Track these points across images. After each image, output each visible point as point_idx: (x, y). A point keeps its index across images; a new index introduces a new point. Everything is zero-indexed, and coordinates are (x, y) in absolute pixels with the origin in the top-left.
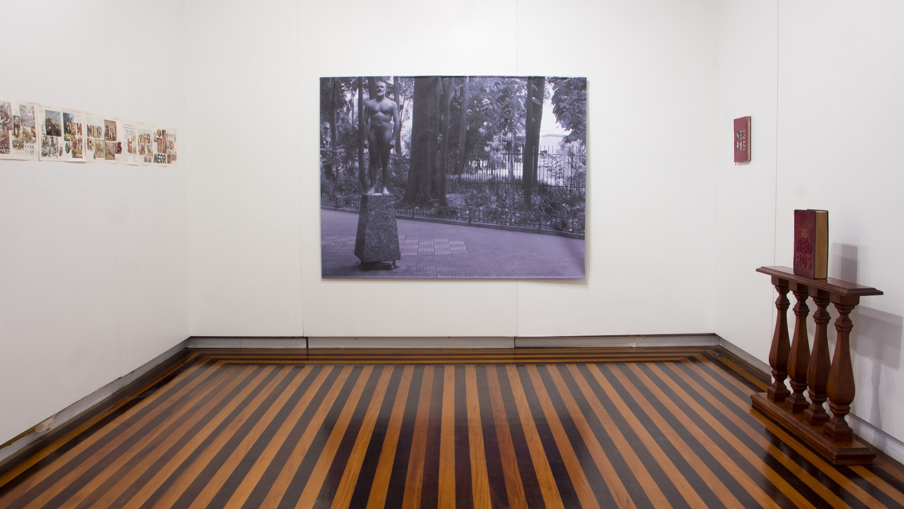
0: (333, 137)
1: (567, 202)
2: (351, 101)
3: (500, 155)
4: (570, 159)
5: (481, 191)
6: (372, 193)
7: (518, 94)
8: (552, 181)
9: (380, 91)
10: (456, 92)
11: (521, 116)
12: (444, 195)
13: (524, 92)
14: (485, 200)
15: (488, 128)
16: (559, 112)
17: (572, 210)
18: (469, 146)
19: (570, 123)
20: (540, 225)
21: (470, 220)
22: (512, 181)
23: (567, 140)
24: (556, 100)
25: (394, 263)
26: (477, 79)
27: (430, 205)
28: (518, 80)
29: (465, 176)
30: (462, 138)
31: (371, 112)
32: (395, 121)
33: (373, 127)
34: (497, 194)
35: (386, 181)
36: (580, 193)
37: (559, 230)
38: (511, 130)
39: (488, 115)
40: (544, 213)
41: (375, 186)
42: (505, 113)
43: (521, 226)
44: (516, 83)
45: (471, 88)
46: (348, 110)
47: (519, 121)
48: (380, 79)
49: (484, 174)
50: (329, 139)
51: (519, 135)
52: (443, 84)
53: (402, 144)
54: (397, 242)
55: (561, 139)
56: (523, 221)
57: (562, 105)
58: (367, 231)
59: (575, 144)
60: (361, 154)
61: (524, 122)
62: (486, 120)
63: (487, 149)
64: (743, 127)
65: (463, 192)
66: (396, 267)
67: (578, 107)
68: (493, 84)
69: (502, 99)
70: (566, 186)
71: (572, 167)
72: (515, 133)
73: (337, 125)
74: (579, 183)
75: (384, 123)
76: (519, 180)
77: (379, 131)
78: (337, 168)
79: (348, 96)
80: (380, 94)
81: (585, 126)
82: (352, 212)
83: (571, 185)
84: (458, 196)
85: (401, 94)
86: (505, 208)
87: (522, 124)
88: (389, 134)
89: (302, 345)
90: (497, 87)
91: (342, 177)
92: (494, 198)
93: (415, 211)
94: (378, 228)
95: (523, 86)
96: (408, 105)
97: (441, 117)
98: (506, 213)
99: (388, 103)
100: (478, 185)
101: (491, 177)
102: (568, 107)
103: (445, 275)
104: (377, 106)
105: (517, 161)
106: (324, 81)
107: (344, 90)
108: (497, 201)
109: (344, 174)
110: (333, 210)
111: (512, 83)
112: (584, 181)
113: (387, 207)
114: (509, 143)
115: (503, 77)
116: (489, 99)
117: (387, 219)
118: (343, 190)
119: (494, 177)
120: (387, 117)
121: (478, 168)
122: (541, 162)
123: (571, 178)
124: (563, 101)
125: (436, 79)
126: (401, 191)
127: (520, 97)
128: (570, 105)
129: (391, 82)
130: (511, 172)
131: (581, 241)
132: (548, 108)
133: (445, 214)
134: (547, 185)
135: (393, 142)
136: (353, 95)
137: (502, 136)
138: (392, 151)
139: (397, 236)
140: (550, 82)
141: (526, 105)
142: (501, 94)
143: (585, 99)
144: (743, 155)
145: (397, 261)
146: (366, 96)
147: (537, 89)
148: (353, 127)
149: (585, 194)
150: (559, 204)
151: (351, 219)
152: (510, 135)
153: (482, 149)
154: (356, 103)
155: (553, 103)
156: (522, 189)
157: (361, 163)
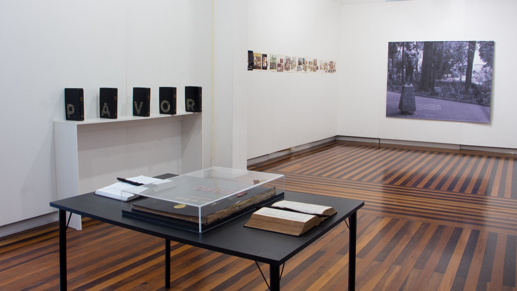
0: (393, 64)
1: (483, 91)
2: (399, 51)
3: (456, 72)
4: (485, 74)
5: (448, 86)
6: (406, 85)
7: (465, 48)
8: (477, 83)
9: (410, 47)
10: (440, 47)
11: (466, 57)
12: (433, 87)
13: (467, 47)
14: (450, 90)
15: (452, 61)
16: (482, 55)
17: (485, 95)
18: (444, 69)
19: (486, 60)
20: (472, 100)
21: (443, 97)
22: (461, 83)
23: (485, 66)
24: (481, 50)
25: (413, 113)
26: (448, 42)
27: (428, 91)
28: (465, 43)
29: (442, 80)
30: (442, 65)
31: (407, 55)
32: (416, 59)
33: (408, 61)
34: (455, 88)
35: (411, 81)
36: (489, 88)
37: (479, 103)
38: (461, 62)
39: (452, 56)
40: (474, 96)
41: (407, 83)
42: (459, 56)
43: (463, 101)
44: (464, 44)
45: (446, 46)
46: (399, 54)
47: (465, 59)
48: (411, 42)
49: (450, 79)
50: (391, 65)
51: (465, 64)
52: (435, 44)
53: (418, 67)
54: (415, 104)
55: (482, 66)
56: (464, 98)
57: (483, 52)
58: (404, 100)
59: (488, 68)
60: (403, 71)
61: (467, 59)
62: (451, 58)
63: (451, 70)
65: (441, 87)
66: (414, 114)
67: (490, 53)
68: (455, 44)
69: (458, 50)
70: (483, 85)
71: (486, 77)
72: (463, 64)
73: (394, 60)
74: (489, 84)
75: (412, 59)
76: (464, 82)
77: (410, 62)
78: (394, 76)
79: (399, 49)
80: (411, 48)
81: (492, 61)
82: (398, 92)
83: (485, 85)
84: (439, 88)
85: (419, 48)
86: (458, 93)
87: (466, 60)
88: (413, 63)
89: (377, 142)
90: (456, 46)
91: (395, 79)
92: (453, 89)
93: (422, 93)
94: (408, 99)
95: (467, 45)
96: (421, 53)
97: (433, 57)
98: (458, 95)
99: (413, 51)
100: (447, 84)
101: (452, 81)
102: (485, 53)
103: (432, 118)
104: (409, 53)
105: (463, 74)
106: (390, 43)
107: (397, 47)
108: (454, 90)
109: (396, 78)
110: (391, 91)
111: (462, 44)
112: (491, 83)
113: (412, 91)
114: (460, 68)
115: (459, 42)
116: (453, 50)
117: (411, 95)
118: (396, 84)
119: (454, 81)
120: (413, 57)
121: (448, 77)
122: (473, 75)
123: (485, 82)
124: (483, 51)
125: (432, 43)
126: (417, 85)
127: (466, 49)
128: (487, 52)
129: (415, 44)
130: (461, 79)
131: (488, 107)
132: (477, 54)
133: (434, 95)
134: (475, 85)
135: (415, 67)
136: (400, 49)
137: (458, 65)
138: (414, 70)
139: (415, 102)
140: (478, 43)
141: (468, 52)
142: (458, 48)
143: (493, 50)
145: (414, 112)
146: (405, 49)
147: (473, 46)
148: (400, 61)
149: (491, 88)
150: (480, 92)
151: (398, 95)
152: (461, 64)
153: (449, 70)
154: (401, 52)
155: (479, 52)
156: (465, 86)
157: (403, 74)
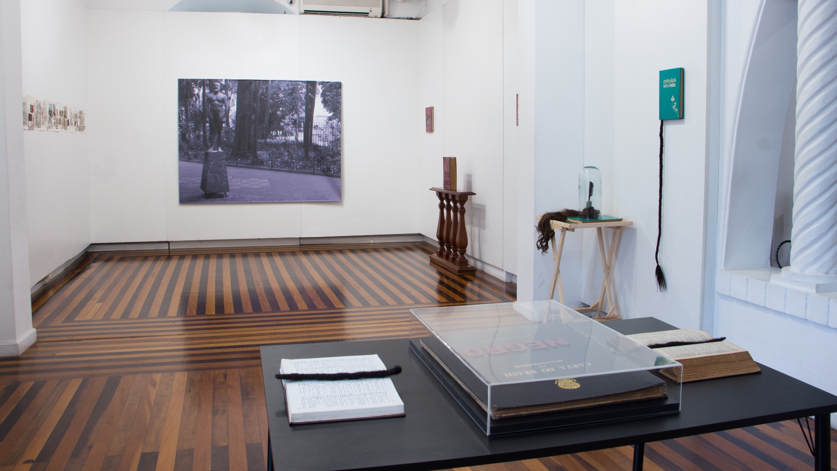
0: (187, 116)
1: (329, 155)
2: (198, 94)
3: (290, 128)
4: (332, 131)
5: (278, 149)
6: (211, 150)
7: (300, 91)
8: (321, 144)
9: (216, 88)
10: (263, 90)
11: (302, 104)
12: (255, 153)
13: (304, 90)
14: (281, 155)
15: (282, 111)
16: (325, 102)
17: (333, 160)
18: (271, 123)
19: (332, 109)
20: (314, 170)
21: (272, 167)
22: (297, 143)
23: (330, 119)
24: (323, 95)
25: (225, 194)
26: (276, 82)
27: (247, 158)
28: (300, 83)
29: (268, 140)
30: (267, 118)
31: (210, 101)
32: (225, 106)
33: (212, 110)
34: (288, 151)
35: (220, 143)
36: (337, 150)
37: (325, 172)
38: (296, 113)
39: (282, 104)
40: (316, 163)
41: (213, 146)
42: (293, 103)
43: (302, 170)
44: (300, 84)
45: (272, 87)
46: (196, 99)
47: (301, 107)
48: (216, 80)
49: (280, 139)
50: (184, 117)
51: (301, 116)
52: (255, 84)
53: (230, 121)
54: (227, 180)
55: (326, 118)
56: (304, 167)
57: (327, 98)
58: (208, 174)
59: (335, 121)
60: (204, 127)
61: (304, 108)
62: (281, 107)
63: (282, 124)
64: (430, 113)
65: (267, 150)
66: (226, 196)
67: (337, 99)
68: (285, 85)
69: (291, 94)
70: (330, 146)
71: (333, 135)
72: (299, 115)
73: (189, 108)
74: (337, 144)
75: (219, 108)
76: (301, 143)
77: (216, 113)
78: (189, 135)
79: (196, 91)
80: (217, 90)
81: (340, 111)
82: (199, 162)
83: (332, 145)
84: (265, 152)
85: (229, 90)
86: (293, 159)
87: (303, 109)
88: (222, 114)
89: (166, 247)
90: (288, 87)
91: (192, 140)
92: (286, 153)
93: (238, 161)
94: (215, 172)
95: (303, 87)
96: (234, 97)
97: (254, 105)
98: (294, 163)
99: (221, 95)
100: (277, 146)
101: (284, 141)
102: (330, 99)
103: (256, 200)
104: (214, 98)
105: (300, 131)
106: (181, 81)
107: (193, 87)
108: (288, 155)
109: (194, 139)
110: (185, 161)
111: (297, 84)
112: (340, 143)
113: (221, 159)
114: (295, 121)
115: (292, 81)
116: (283, 94)
117: (221, 166)
118: (193, 149)
119: (286, 141)
120: (221, 104)
121: (277, 135)
122: (314, 132)
123: (332, 141)
124: (328, 96)
125: (251, 81)
126: (229, 150)
127: (302, 93)
128: (332, 98)
129: (223, 83)
130: (296, 138)
131: (339, 179)
132: (318, 100)
133: (257, 163)
134: (318, 146)
135: (224, 120)
136: (199, 90)
137: (291, 117)
138: (224, 125)
139: (227, 177)
140: (319, 84)
141: (305, 98)
142: (291, 91)
143: (341, 95)
144: (430, 128)
145: (227, 193)
146: (207, 91)
147: (312, 88)
148: (199, 110)
149: (340, 151)
150: (325, 157)
151: (198, 167)
152: (296, 116)
153: (279, 124)
154: (201, 95)
155: (321, 97)
156: (303, 148)
157: (204, 132)
